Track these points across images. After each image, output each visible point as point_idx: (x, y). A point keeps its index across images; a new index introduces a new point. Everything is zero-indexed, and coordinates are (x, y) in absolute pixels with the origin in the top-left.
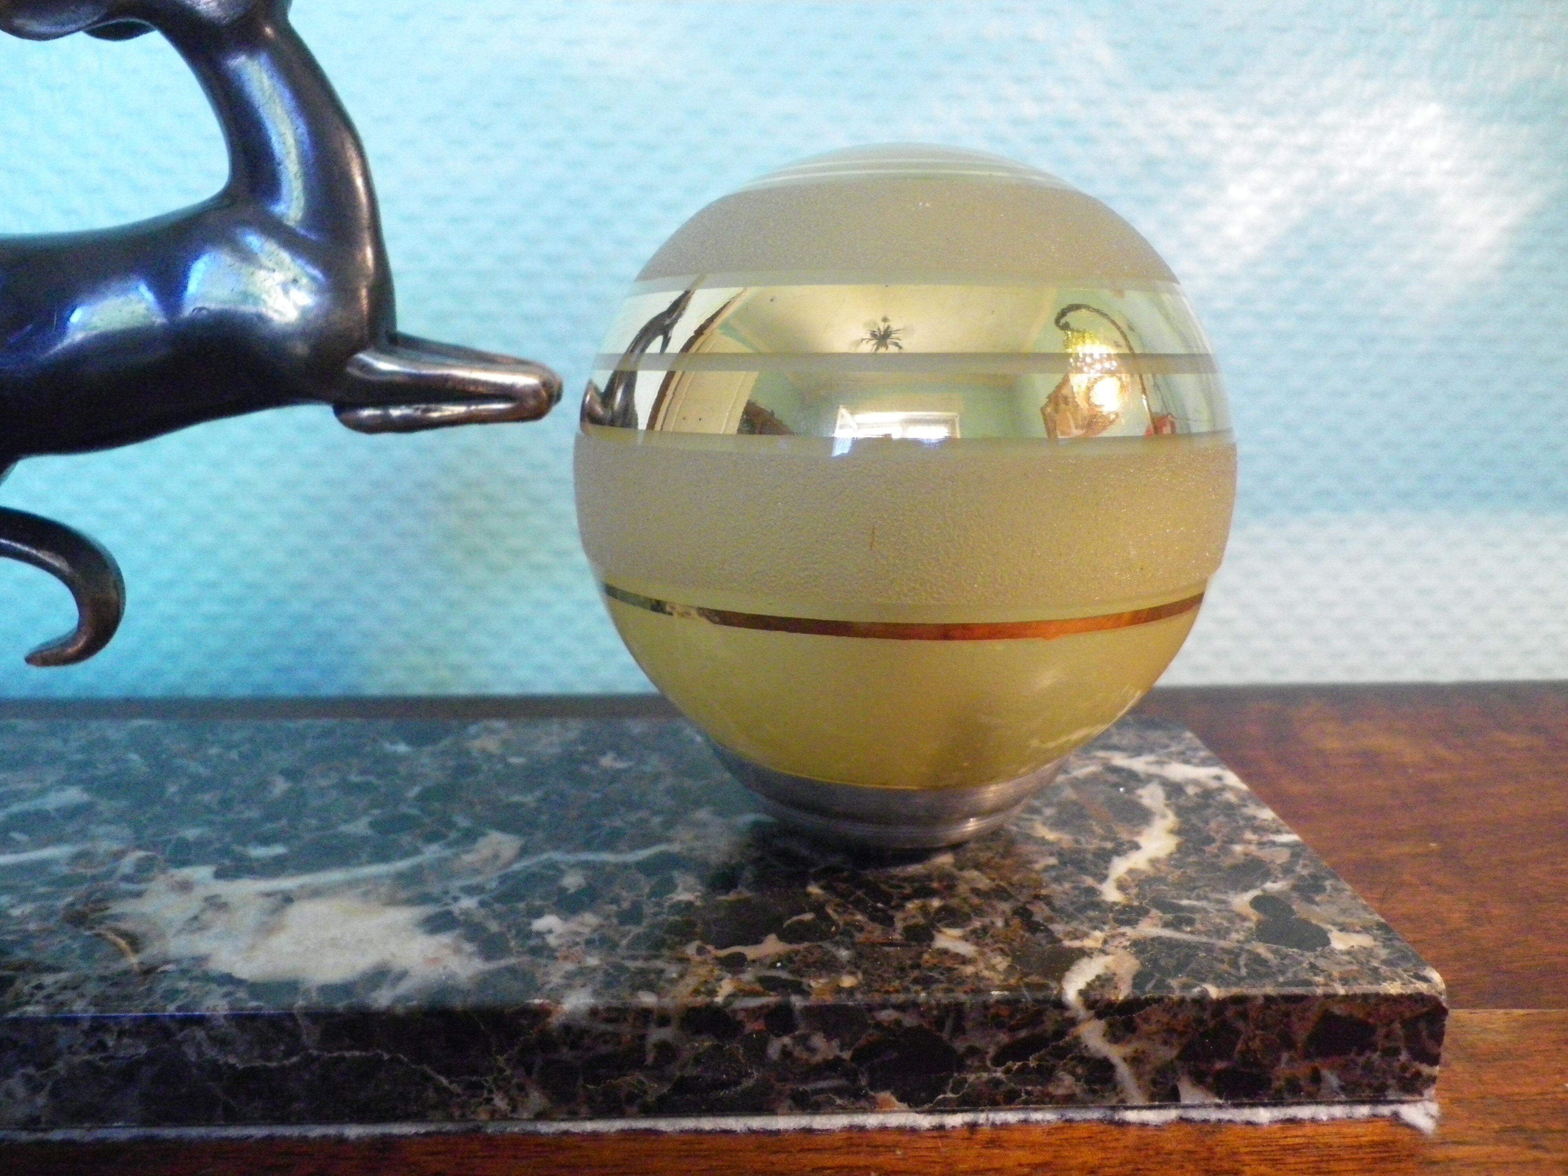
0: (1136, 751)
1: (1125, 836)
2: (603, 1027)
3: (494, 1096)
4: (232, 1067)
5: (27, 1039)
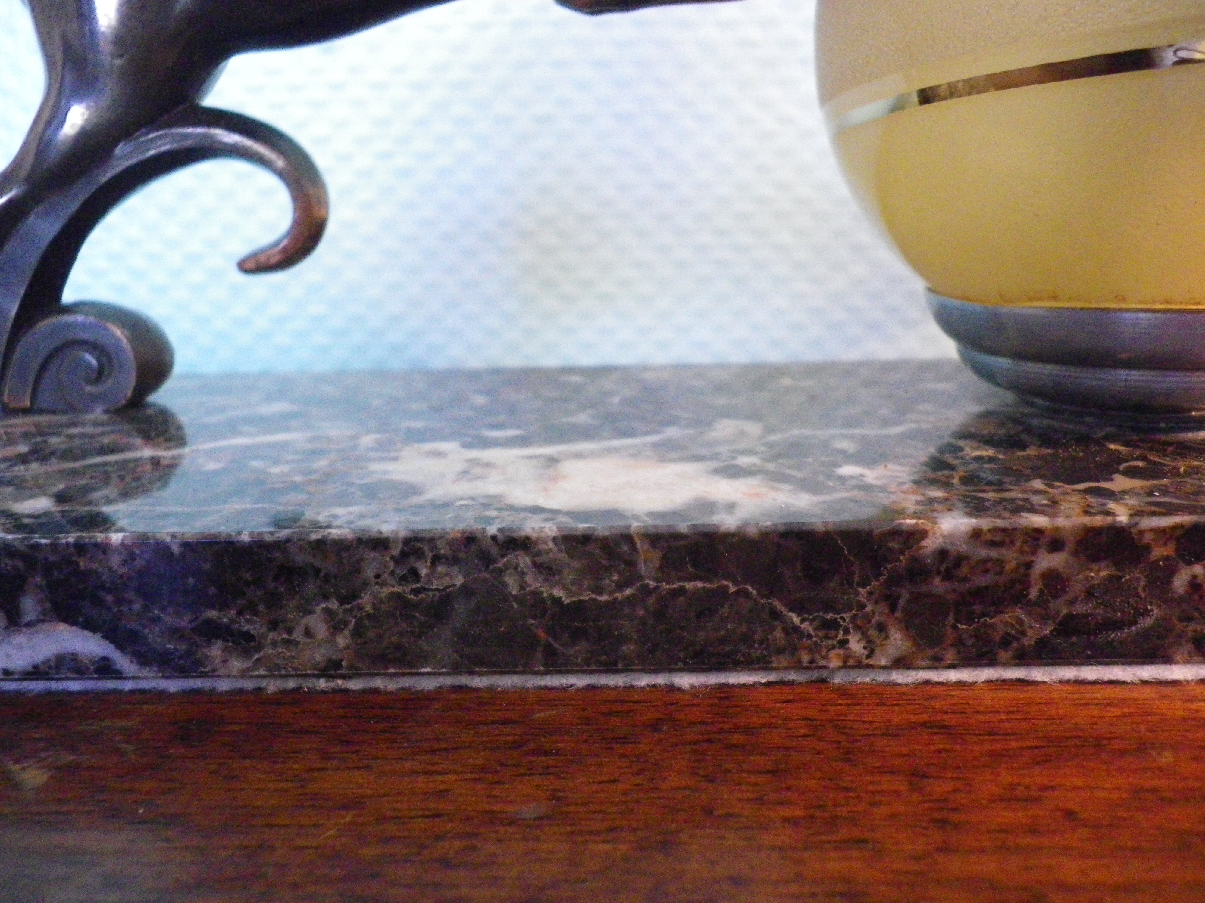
2: (984, 552)
3: (849, 637)
4: (557, 601)
5: (328, 566)
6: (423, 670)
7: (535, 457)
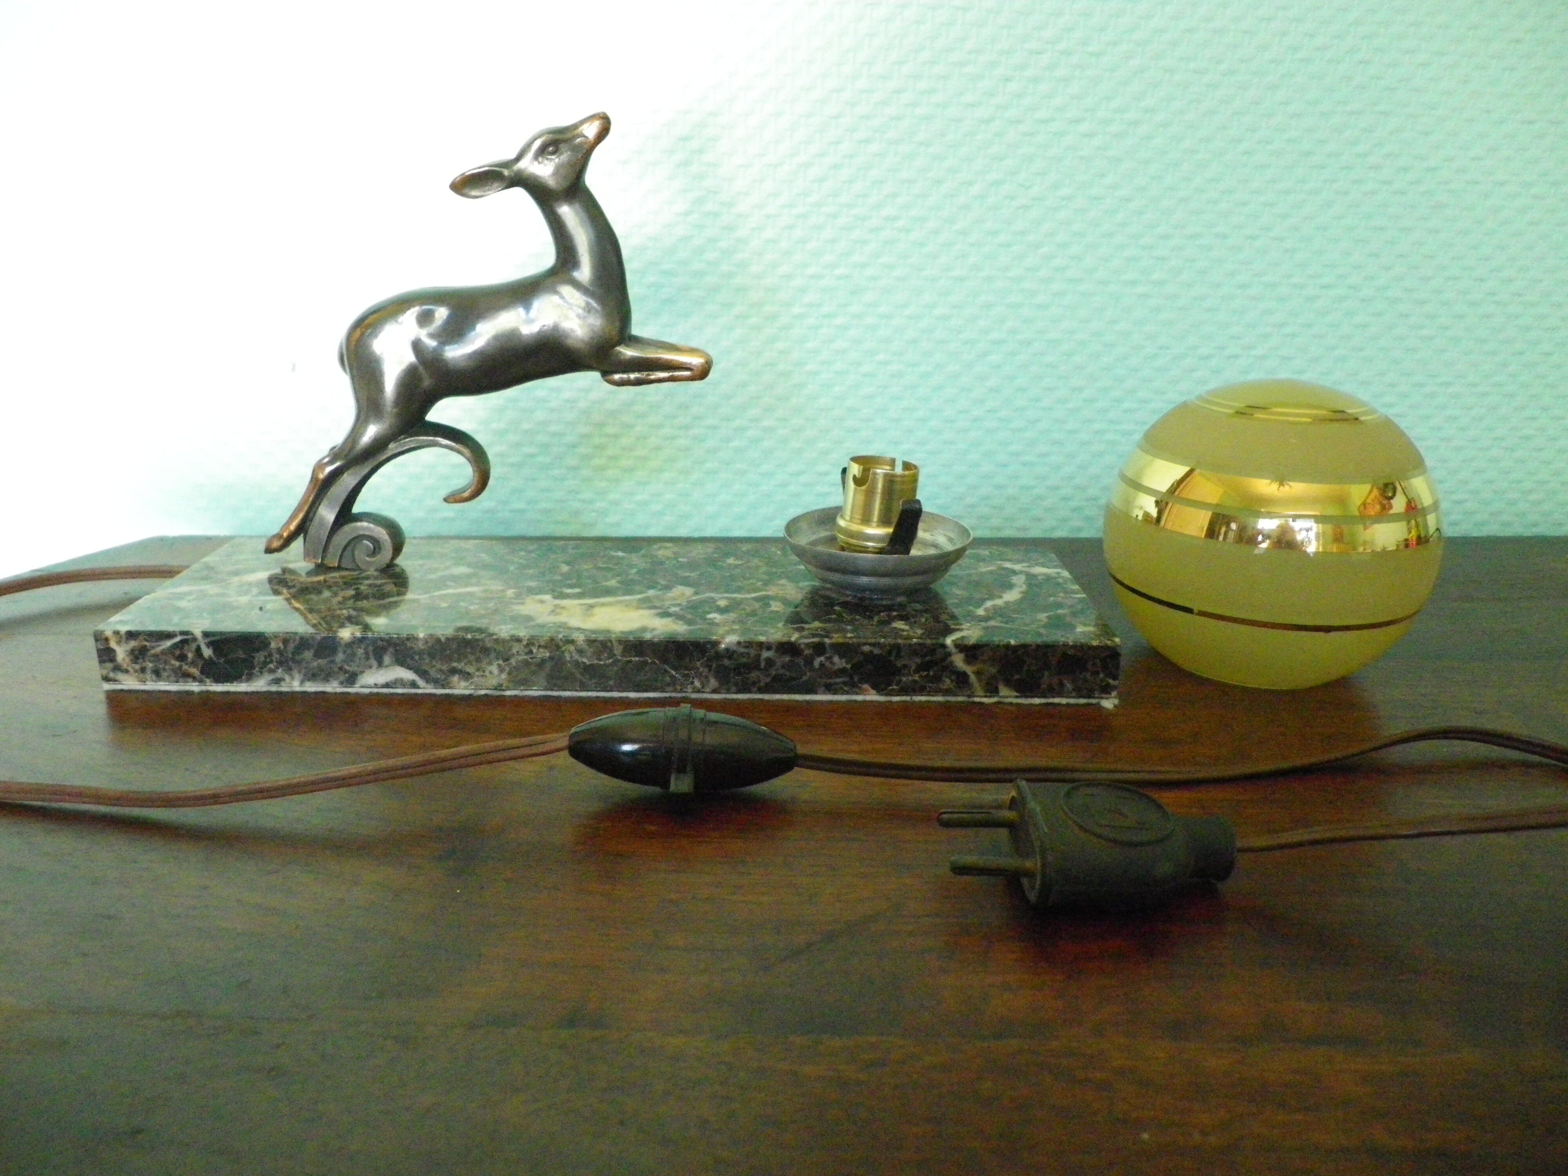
0: (1019, 562)
1: (997, 593)
2: (742, 650)
3: (695, 680)
4: (584, 663)
5: (500, 648)
6: (534, 688)
7: (585, 604)
